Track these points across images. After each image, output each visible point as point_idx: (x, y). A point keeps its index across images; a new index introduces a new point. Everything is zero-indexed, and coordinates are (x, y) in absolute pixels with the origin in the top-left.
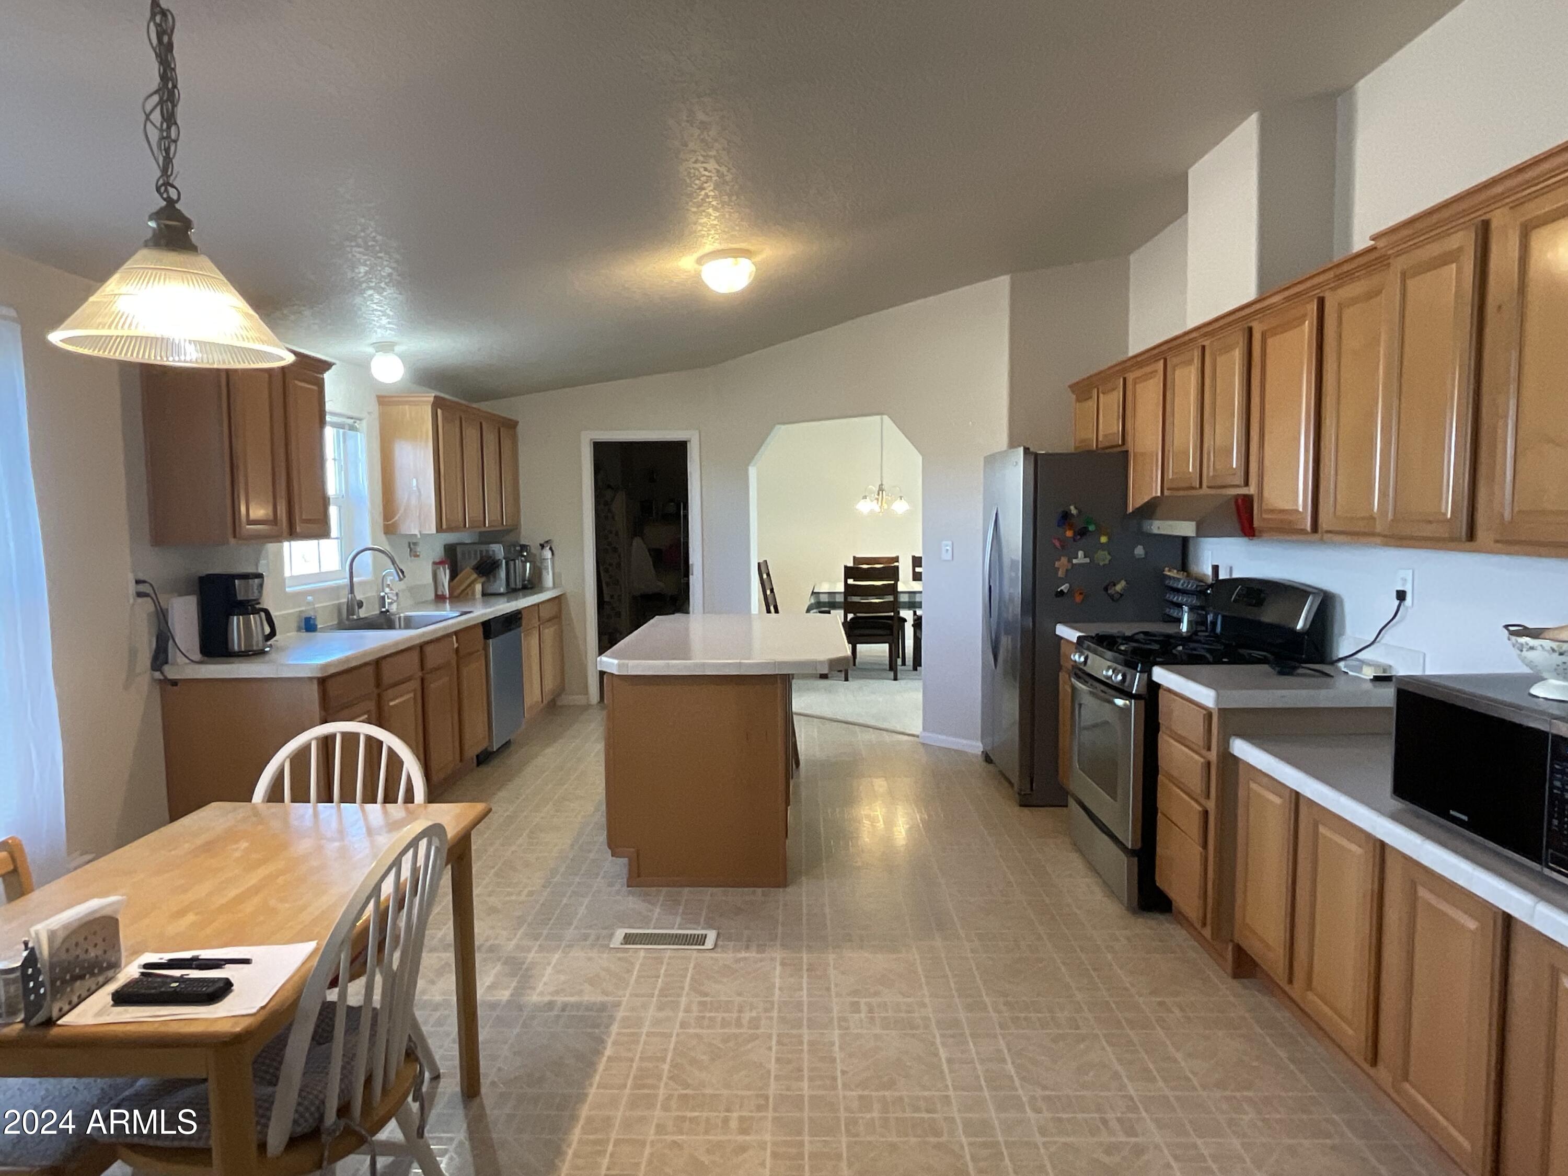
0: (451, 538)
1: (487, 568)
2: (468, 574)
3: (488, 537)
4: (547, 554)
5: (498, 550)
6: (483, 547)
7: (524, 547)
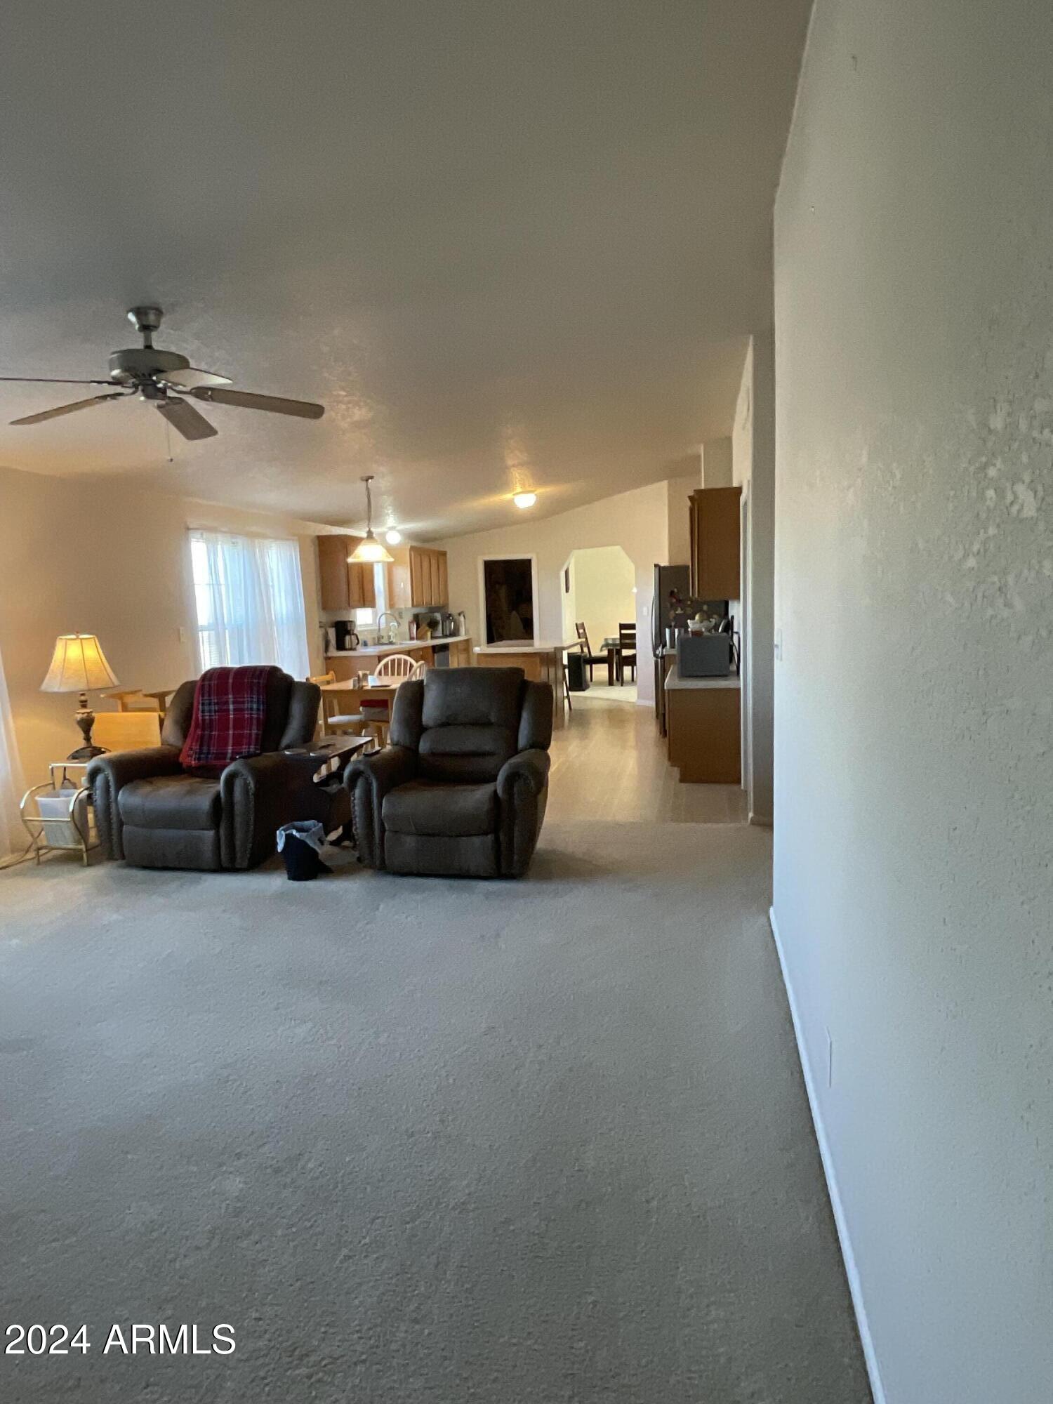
0: (416, 611)
1: (433, 625)
2: (424, 627)
3: (433, 610)
4: (462, 618)
5: (438, 616)
6: (430, 614)
7: (450, 615)
